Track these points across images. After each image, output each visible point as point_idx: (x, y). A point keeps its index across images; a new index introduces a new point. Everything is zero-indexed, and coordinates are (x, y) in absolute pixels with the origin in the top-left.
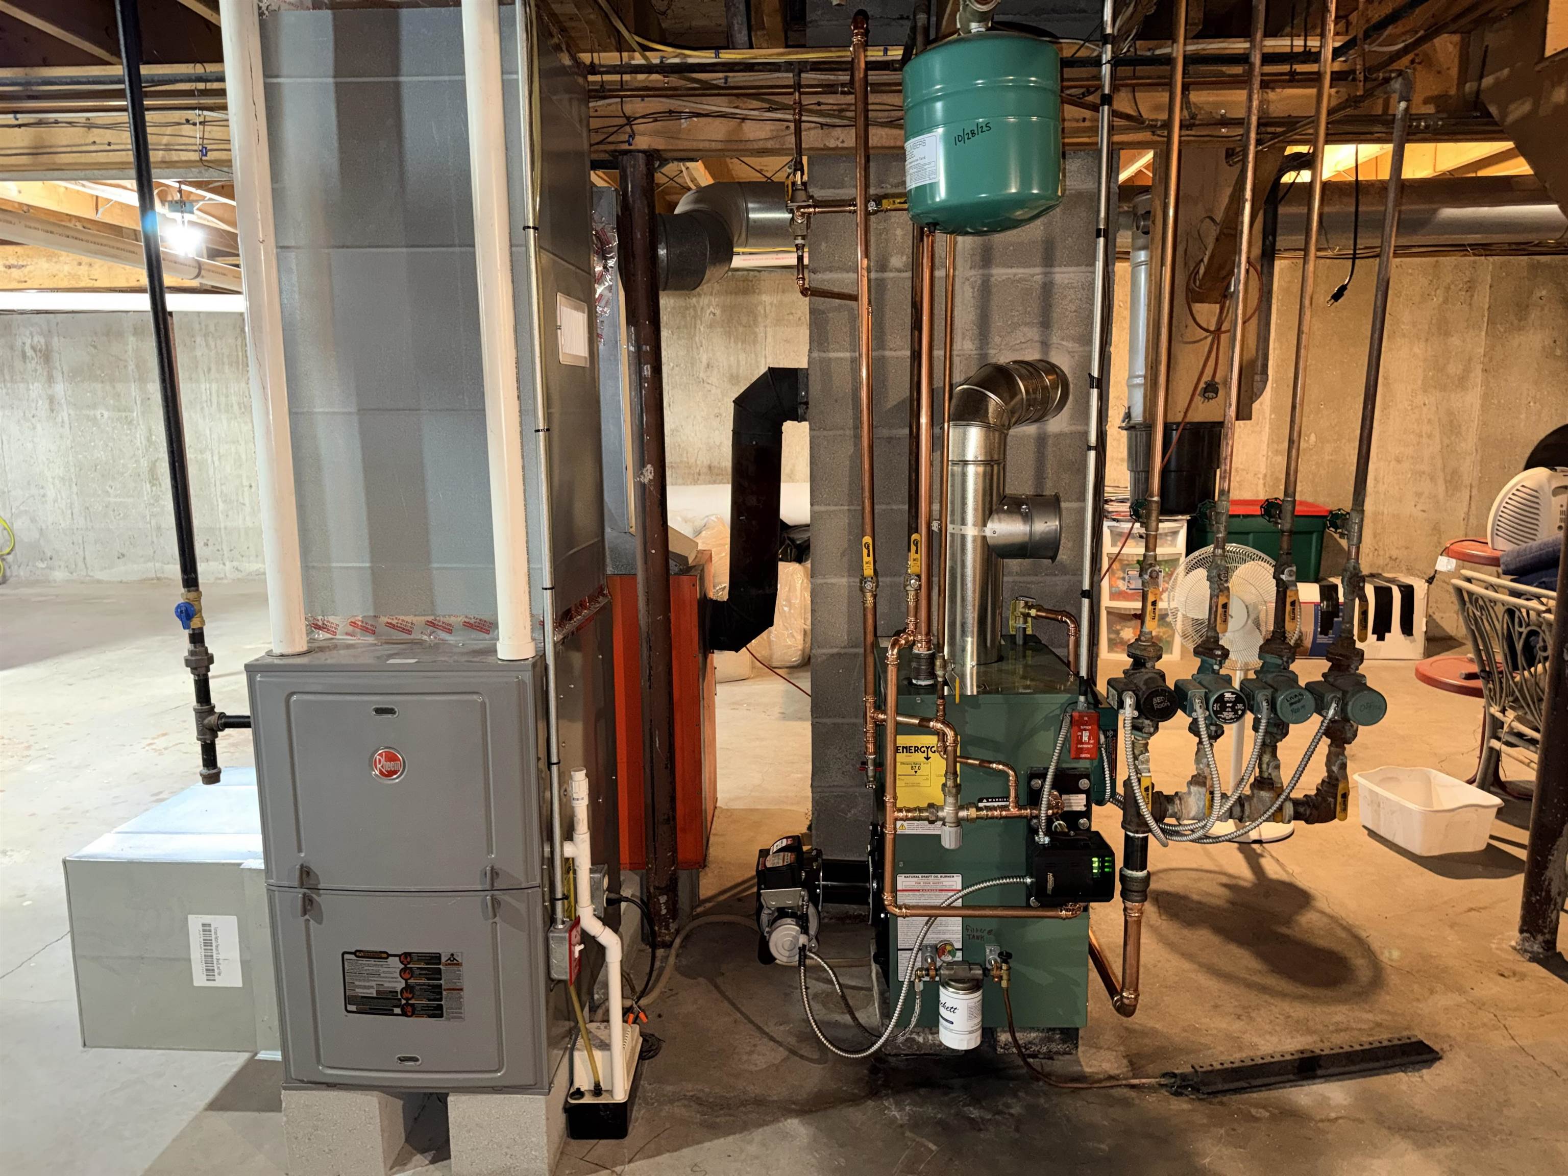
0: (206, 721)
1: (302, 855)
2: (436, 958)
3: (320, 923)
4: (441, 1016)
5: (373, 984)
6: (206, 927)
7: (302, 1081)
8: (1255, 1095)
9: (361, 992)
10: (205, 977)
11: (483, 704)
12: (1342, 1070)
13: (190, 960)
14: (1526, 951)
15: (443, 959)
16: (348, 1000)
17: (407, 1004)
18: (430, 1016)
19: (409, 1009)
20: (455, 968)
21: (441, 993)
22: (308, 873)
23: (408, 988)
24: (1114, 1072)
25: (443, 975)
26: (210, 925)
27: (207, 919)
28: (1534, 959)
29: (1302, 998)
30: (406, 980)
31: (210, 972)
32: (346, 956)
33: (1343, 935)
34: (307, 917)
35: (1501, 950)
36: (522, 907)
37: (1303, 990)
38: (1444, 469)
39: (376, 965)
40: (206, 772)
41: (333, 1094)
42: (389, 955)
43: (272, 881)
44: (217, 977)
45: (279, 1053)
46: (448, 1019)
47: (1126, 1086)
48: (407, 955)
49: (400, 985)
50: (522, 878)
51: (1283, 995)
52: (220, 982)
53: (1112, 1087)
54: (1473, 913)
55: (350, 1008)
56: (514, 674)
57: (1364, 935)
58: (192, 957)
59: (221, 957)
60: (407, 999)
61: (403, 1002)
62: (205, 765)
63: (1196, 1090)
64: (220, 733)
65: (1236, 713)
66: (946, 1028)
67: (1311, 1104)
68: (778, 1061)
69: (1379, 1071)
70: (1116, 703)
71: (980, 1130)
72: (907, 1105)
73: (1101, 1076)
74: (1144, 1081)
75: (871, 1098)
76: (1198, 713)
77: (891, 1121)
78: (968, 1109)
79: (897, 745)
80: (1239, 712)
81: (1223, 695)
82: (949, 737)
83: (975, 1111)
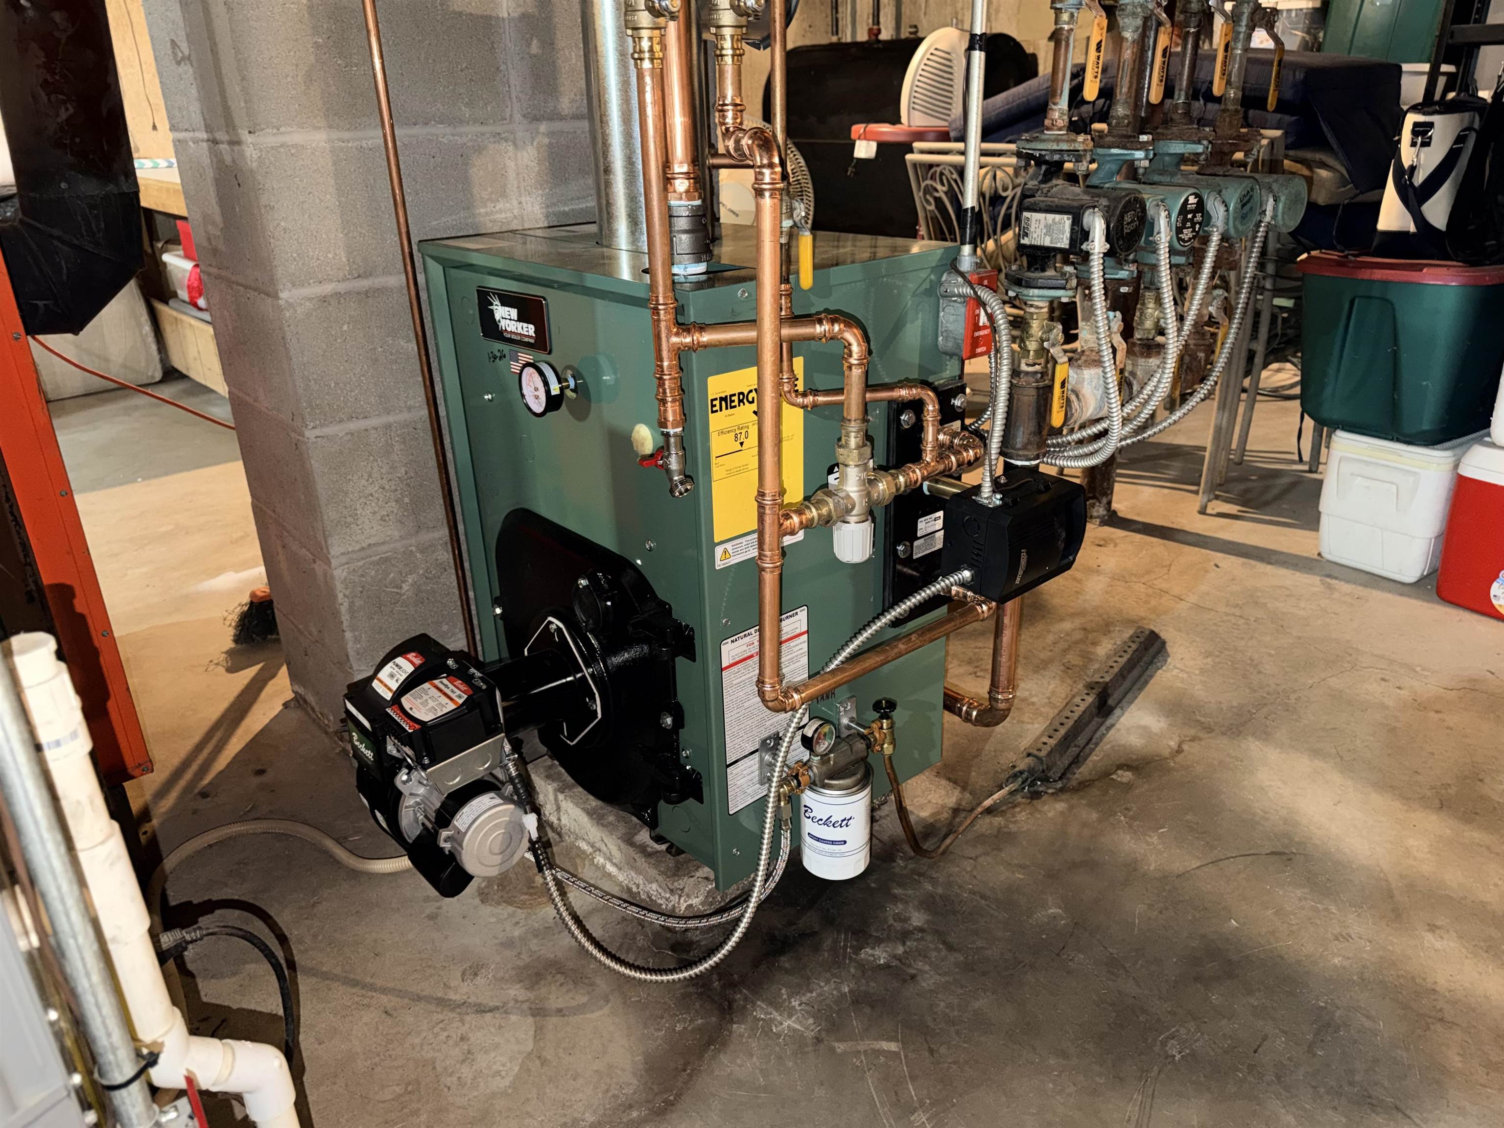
8: (1094, 758)
12: (1121, 691)
28: (1103, 522)
47: (984, 814)
53: (972, 823)
63: (1047, 783)
65: (1194, 229)
66: (832, 855)
67: (1143, 741)
68: (530, 1045)
69: (1142, 680)
70: (1067, 234)
71: (913, 977)
72: (789, 998)
73: (945, 815)
74: (996, 796)
75: (732, 1022)
76: (1163, 235)
77: (796, 1037)
78: (867, 953)
79: (710, 397)
80: (1197, 226)
81: (1187, 200)
82: (855, 348)
83: (877, 952)
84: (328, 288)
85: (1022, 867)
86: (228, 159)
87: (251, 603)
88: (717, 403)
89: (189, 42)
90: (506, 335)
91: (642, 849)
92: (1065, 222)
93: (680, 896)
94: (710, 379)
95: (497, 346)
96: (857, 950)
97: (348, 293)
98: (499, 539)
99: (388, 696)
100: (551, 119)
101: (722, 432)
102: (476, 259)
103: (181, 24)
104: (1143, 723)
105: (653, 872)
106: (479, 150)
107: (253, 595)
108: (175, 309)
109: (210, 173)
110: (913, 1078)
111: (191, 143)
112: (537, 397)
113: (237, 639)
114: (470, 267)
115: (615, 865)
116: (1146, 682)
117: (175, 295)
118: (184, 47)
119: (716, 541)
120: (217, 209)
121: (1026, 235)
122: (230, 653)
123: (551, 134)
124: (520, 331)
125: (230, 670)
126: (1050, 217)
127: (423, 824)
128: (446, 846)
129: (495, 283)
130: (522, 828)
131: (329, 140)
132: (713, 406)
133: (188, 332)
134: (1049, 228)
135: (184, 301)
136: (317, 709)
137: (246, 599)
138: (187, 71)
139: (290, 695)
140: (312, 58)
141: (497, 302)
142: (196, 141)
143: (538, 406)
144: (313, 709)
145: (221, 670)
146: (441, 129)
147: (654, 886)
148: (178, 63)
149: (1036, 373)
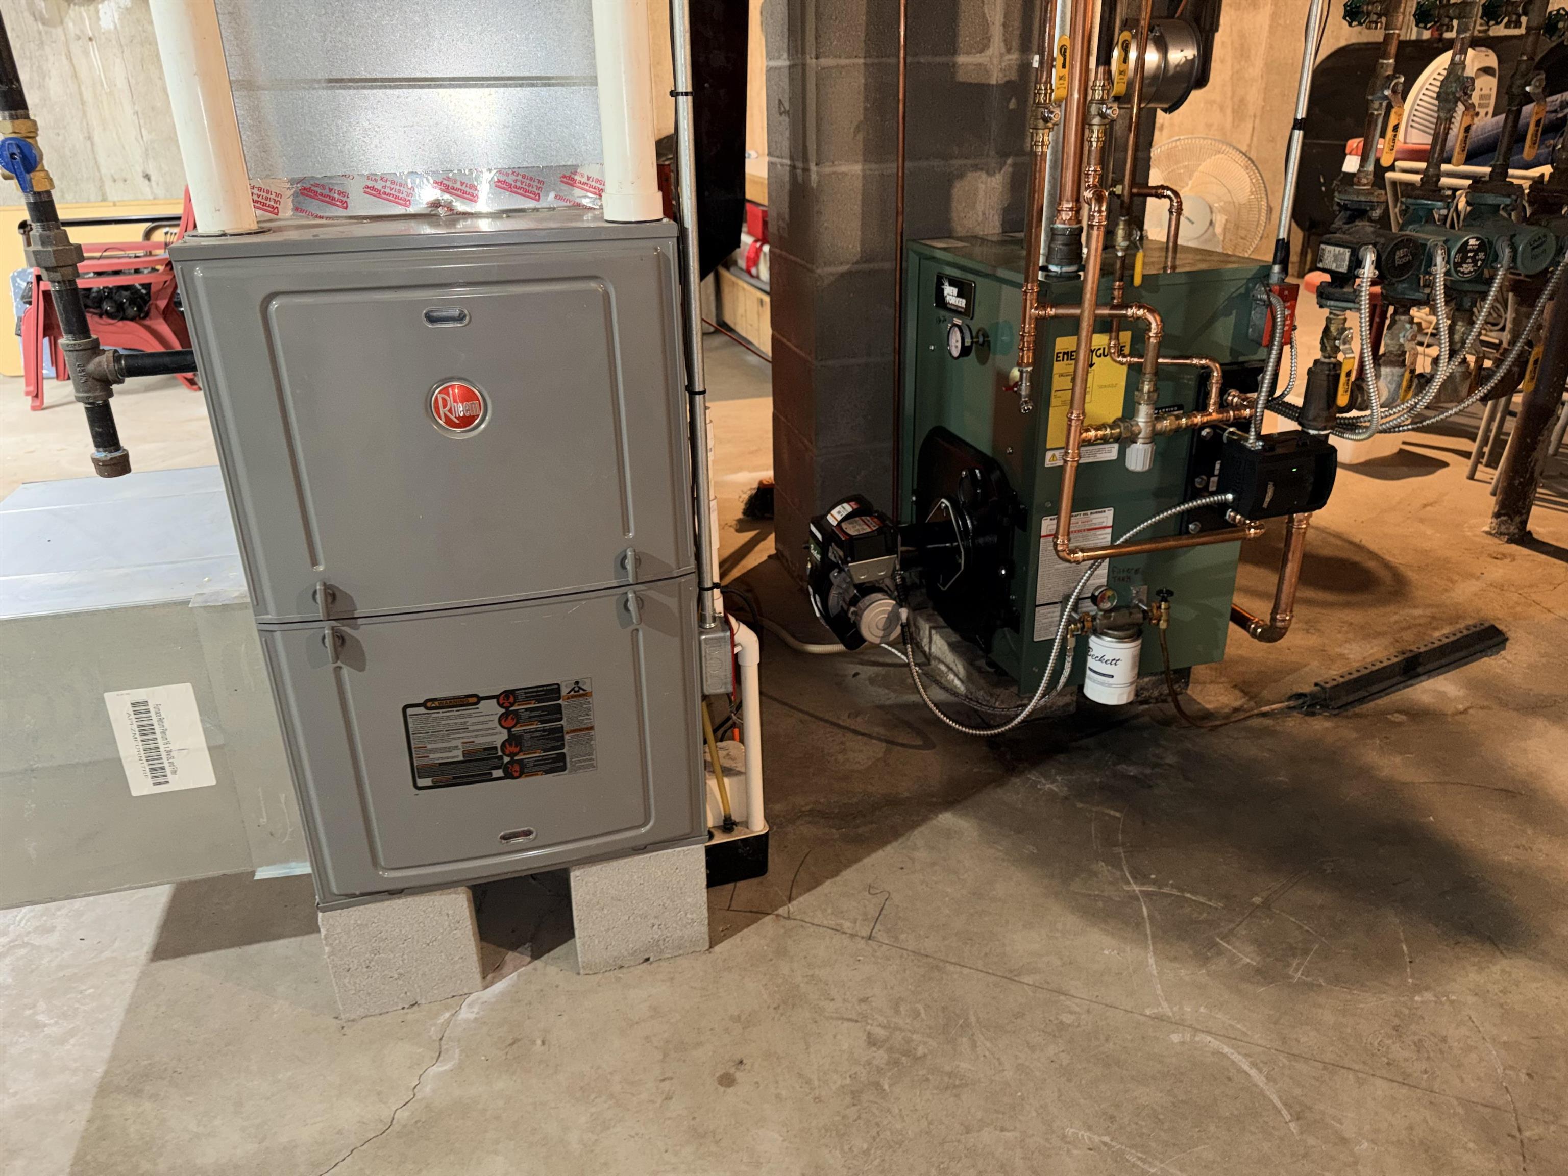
0: (91, 367)
1: (321, 568)
2: (553, 691)
3: (361, 669)
4: (564, 769)
5: (458, 743)
6: (140, 708)
7: (354, 896)
8: (1379, 702)
9: (437, 758)
10: (150, 781)
11: (606, 296)
12: (1436, 664)
13: (120, 760)
14: (1501, 534)
15: (564, 691)
16: (417, 772)
17: (512, 762)
18: (547, 772)
19: (517, 767)
20: (582, 700)
21: (562, 738)
22: (334, 596)
23: (514, 740)
24: (1237, 704)
25: (564, 712)
26: (145, 703)
27: (140, 694)
28: (1511, 540)
29: (1347, 605)
30: (509, 730)
31: (157, 772)
32: (410, 711)
33: (1339, 542)
34: (339, 663)
35: (1475, 536)
36: (672, 603)
37: (1342, 598)
38: (1232, 98)
39: (460, 716)
40: (102, 455)
41: (398, 903)
42: (480, 699)
43: (268, 617)
44: (170, 777)
45: (308, 864)
46: (575, 770)
47: (1257, 715)
48: (508, 694)
49: (500, 737)
50: (671, 561)
51: (1331, 605)
52: (176, 783)
53: (1245, 719)
54: (1428, 508)
55: (421, 782)
56: (651, 243)
57: (1357, 540)
58: (122, 754)
59: (171, 747)
60: (512, 755)
61: (506, 759)
62: (97, 445)
63: (1325, 707)
64: (115, 387)
65: (1476, 265)
66: (1102, 684)
67: (1434, 700)
68: (881, 755)
69: (1466, 660)
70: (1347, 263)
71: (1150, 787)
72: (1055, 775)
73: (1227, 710)
74: (1274, 707)
75: (1012, 776)
76: (1439, 267)
77: (1052, 795)
78: (1122, 767)
79: (1056, 351)
80: (1479, 263)
81: (1467, 242)
82: (1154, 325)
83: (1130, 768)
84: (845, 268)
85: (1271, 750)
86: (800, 179)
87: (759, 489)
88: (1061, 355)
89: (790, 102)
90: (949, 306)
91: (979, 670)
92: (1347, 253)
93: (996, 700)
94: (1058, 340)
95: (943, 313)
96: (1115, 764)
97: (859, 272)
98: (924, 443)
99: (834, 523)
100: (1017, 155)
101: (1061, 375)
102: (939, 254)
103: (787, 91)
104: (1443, 689)
105: (982, 682)
106: (961, 176)
107: (761, 483)
108: (735, 275)
109: (787, 187)
110: (1123, 832)
111: (779, 166)
112: (957, 347)
113: (745, 512)
114: (933, 258)
115: (959, 679)
116: (1466, 664)
117: (735, 263)
118: (787, 105)
119: (1048, 447)
120: (787, 210)
121: (1321, 261)
122: (740, 521)
123: (1014, 165)
124: (957, 303)
125: (738, 531)
126: (1337, 249)
127: (842, 607)
128: (853, 618)
129: (949, 271)
130: (898, 617)
131: (863, 170)
132: (1057, 357)
133: (741, 295)
134: (1336, 257)
135: (741, 269)
136: (789, 559)
137: (755, 485)
138: (785, 119)
139: (773, 552)
140: (862, 118)
141: (947, 284)
142: (782, 165)
143: (956, 352)
144: (787, 561)
145: (732, 530)
146: (935, 163)
147: (981, 693)
148: (781, 114)
149: (1329, 364)
